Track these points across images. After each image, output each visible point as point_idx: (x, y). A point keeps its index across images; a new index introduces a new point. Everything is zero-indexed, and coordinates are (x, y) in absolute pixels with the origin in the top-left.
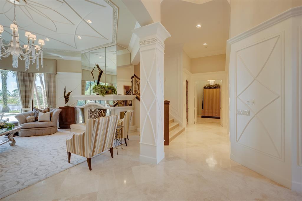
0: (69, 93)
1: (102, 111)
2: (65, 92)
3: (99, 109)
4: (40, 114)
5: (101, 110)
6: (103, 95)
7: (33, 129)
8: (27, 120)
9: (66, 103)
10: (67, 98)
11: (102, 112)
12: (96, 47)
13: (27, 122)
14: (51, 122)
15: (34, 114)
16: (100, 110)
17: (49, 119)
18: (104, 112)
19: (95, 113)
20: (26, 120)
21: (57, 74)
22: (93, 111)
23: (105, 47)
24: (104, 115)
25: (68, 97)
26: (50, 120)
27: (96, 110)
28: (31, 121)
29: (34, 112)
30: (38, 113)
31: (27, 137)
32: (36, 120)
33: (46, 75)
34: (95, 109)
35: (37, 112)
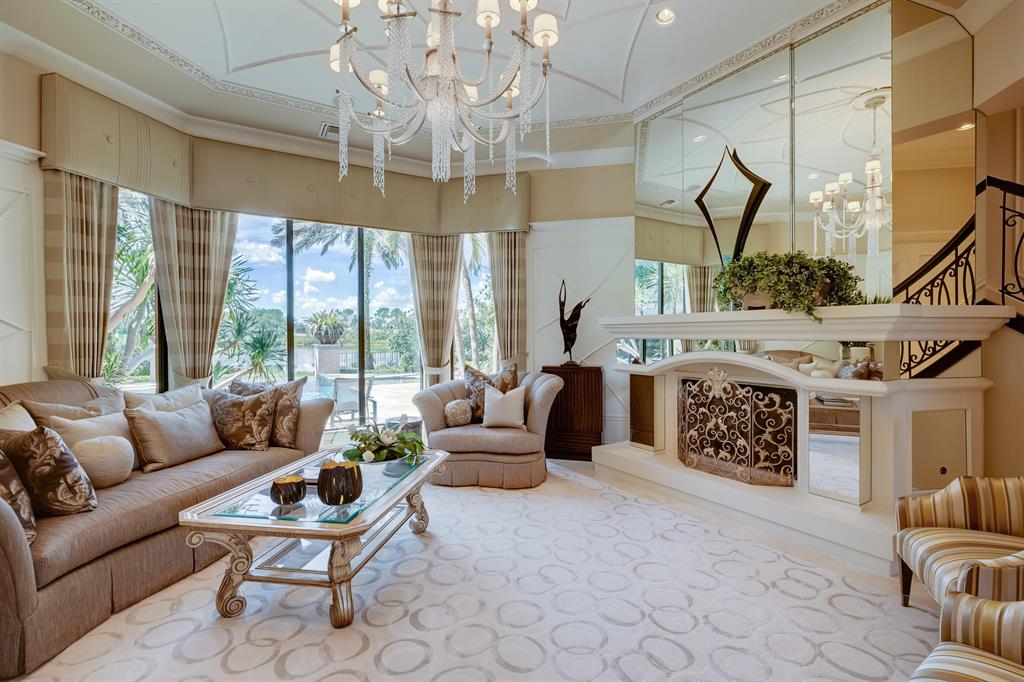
0: (579, 307)
1: (777, 398)
2: (562, 305)
3: (756, 388)
4: (492, 395)
5: (766, 390)
6: (809, 311)
7: (472, 456)
8: (449, 415)
9: (568, 348)
10: (569, 329)
11: (772, 403)
12: (729, 63)
13: (448, 426)
14: (529, 430)
15: (468, 394)
16: (765, 394)
17: (520, 422)
18: (783, 406)
19: (731, 408)
20: (445, 417)
21: (532, 234)
22: (717, 392)
23: (792, 46)
24: (784, 418)
25: (576, 325)
26: (525, 423)
27: (741, 392)
28: (461, 421)
29: (466, 386)
30: (482, 392)
31: (451, 486)
32: (476, 419)
33: (495, 237)
34: (733, 387)
35: (477, 384)
